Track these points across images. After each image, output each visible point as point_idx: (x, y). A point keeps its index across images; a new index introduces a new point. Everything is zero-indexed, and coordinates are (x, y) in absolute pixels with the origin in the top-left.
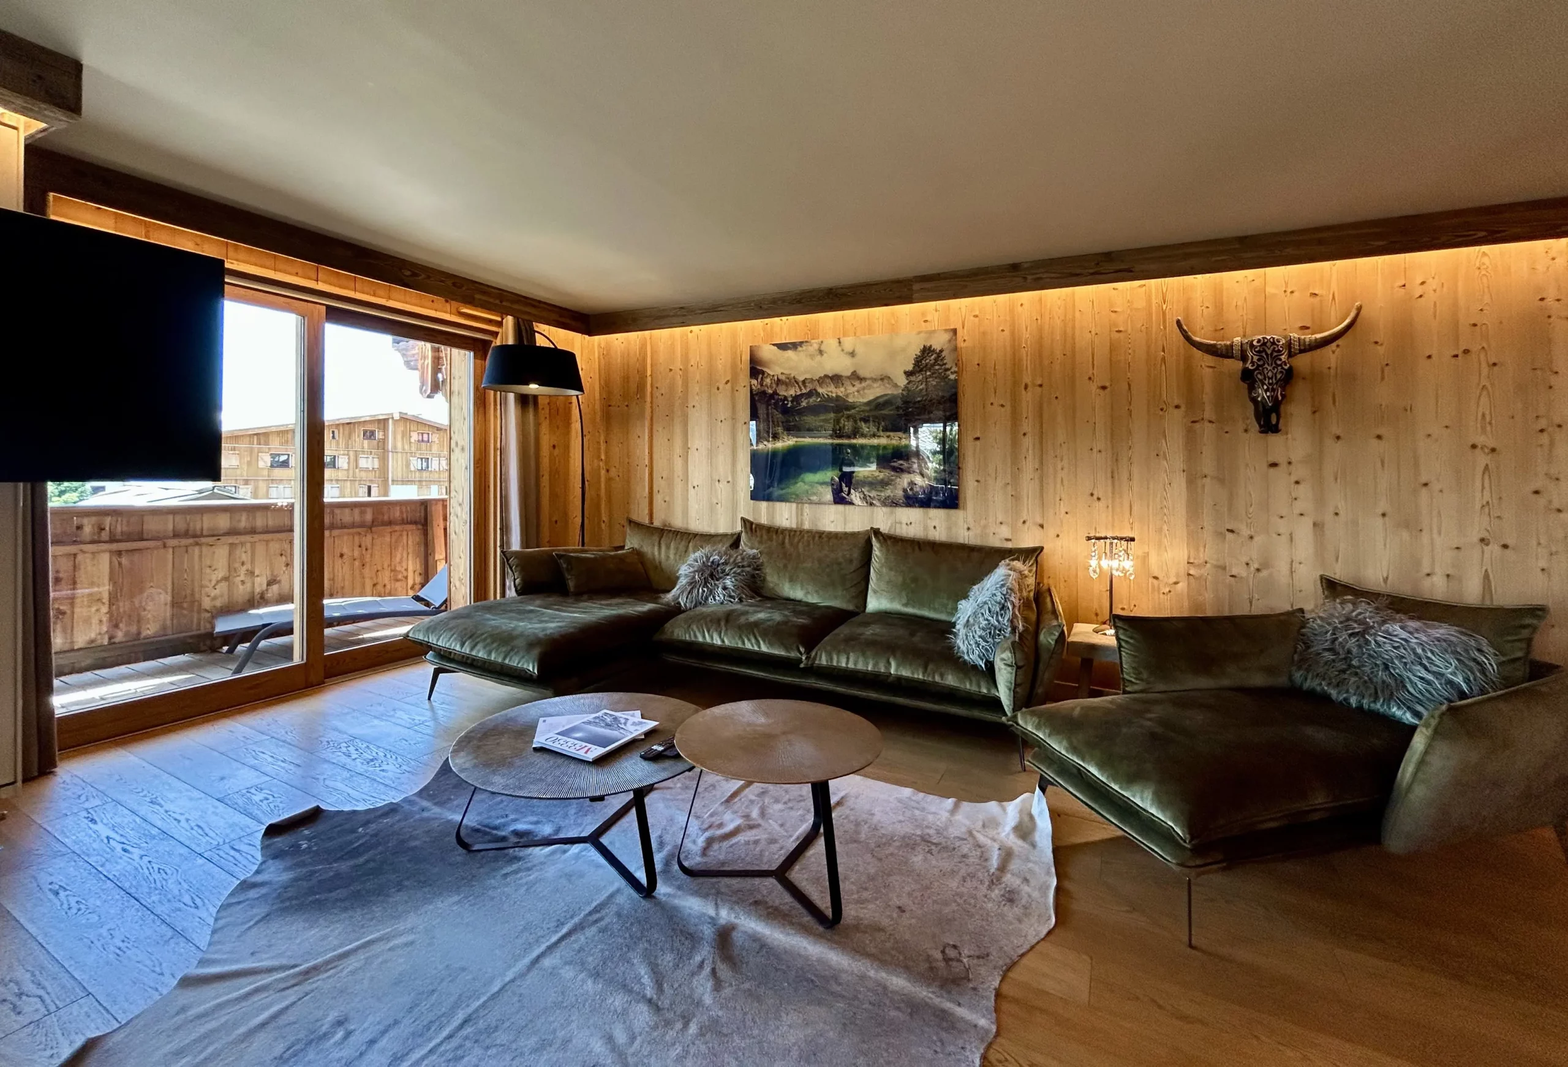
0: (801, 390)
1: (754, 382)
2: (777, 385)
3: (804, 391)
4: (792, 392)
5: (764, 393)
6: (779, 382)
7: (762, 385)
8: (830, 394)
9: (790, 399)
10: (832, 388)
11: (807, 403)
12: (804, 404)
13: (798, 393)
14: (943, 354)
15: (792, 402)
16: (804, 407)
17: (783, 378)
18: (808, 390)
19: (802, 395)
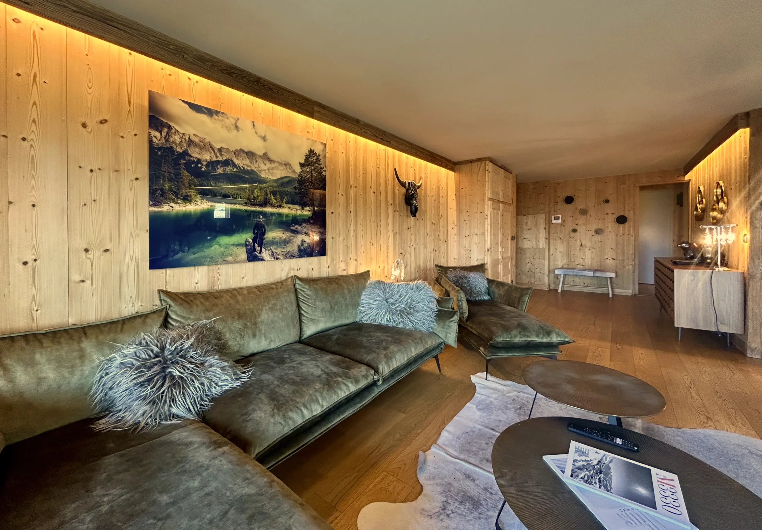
0: (217, 157)
1: (155, 133)
2: (189, 145)
3: (220, 159)
4: (206, 156)
5: (171, 149)
6: (190, 142)
7: (167, 140)
8: (246, 167)
9: (205, 163)
10: (247, 162)
11: (224, 171)
12: (220, 170)
13: (214, 159)
14: (320, 158)
15: (207, 166)
16: (220, 174)
17: (196, 140)
18: (224, 158)
19: (218, 162)
